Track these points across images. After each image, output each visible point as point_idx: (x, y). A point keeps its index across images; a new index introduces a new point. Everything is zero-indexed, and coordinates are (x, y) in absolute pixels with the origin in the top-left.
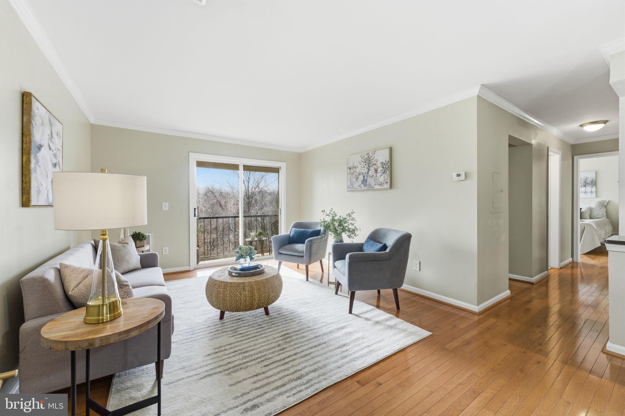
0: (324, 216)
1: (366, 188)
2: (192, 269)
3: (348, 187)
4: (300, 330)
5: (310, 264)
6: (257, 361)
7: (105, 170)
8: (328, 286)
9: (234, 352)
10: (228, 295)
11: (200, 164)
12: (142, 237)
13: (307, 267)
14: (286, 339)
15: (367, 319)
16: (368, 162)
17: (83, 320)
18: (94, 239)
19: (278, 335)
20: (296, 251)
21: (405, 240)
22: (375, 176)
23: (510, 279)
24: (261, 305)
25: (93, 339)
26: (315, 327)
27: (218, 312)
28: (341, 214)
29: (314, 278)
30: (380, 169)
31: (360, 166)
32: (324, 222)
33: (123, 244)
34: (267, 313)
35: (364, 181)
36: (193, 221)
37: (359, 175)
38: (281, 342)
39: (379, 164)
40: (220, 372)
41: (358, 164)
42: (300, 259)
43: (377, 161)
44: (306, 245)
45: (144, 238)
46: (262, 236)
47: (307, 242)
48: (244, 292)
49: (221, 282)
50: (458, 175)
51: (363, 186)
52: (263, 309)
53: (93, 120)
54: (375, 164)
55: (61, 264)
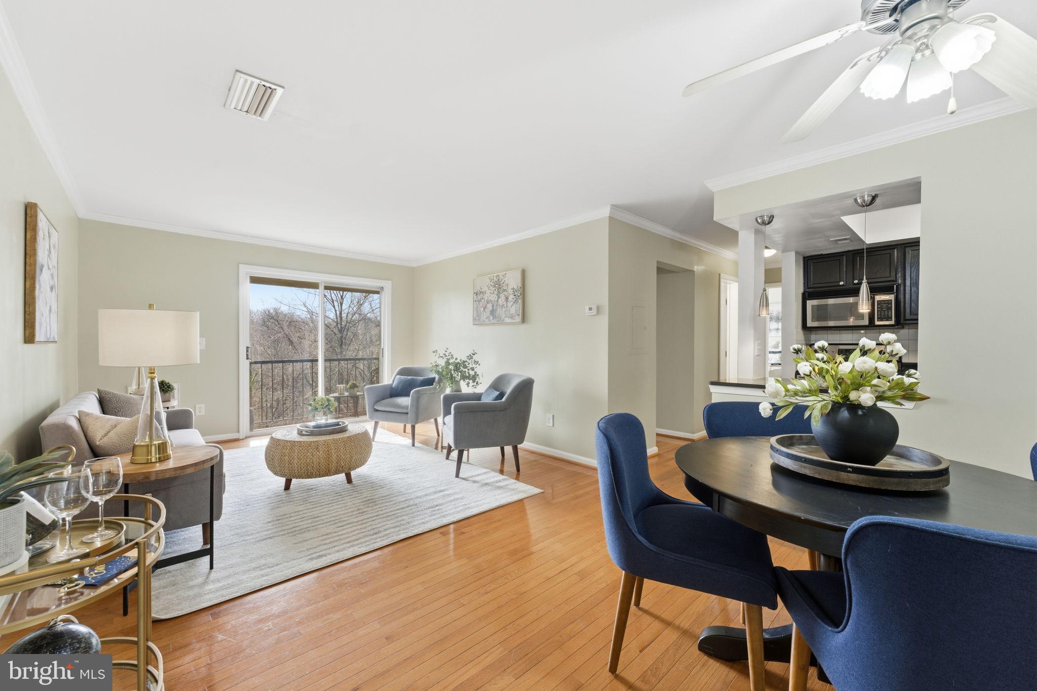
0: (436, 359)
1: (495, 321)
2: (241, 436)
3: (474, 319)
4: (389, 495)
5: (417, 422)
6: (329, 524)
7: (153, 305)
8: (442, 451)
9: (301, 518)
10: (296, 457)
11: (255, 280)
12: (168, 387)
13: (413, 427)
14: (368, 504)
15: (474, 482)
16: (499, 286)
17: (129, 461)
18: (98, 389)
19: (359, 501)
20: (398, 406)
21: (526, 387)
22: (505, 305)
23: (658, 435)
24: (341, 469)
25: (148, 472)
26: (409, 491)
27: (282, 481)
28: (460, 355)
29: (425, 443)
30: (511, 297)
31: (488, 292)
32: (437, 366)
33: (141, 395)
34: (349, 480)
35: (492, 312)
36: (245, 365)
37: (487, 303)
38: (361, 507)
39: (510, 291)
40: (284, 535)
41: (486, 289)
42: (404, 416)
43: (507, 285)
44: (412, 398)
45: (170, 388)
46: (355, 389)
47: (413, 393)
48: (318, 453)
49: (287, 441)
50: (590, 309)
51: (492, 318)
52: (344, 475)
53: (83, 213)
54: (505, 290)
55: (79, 412)
